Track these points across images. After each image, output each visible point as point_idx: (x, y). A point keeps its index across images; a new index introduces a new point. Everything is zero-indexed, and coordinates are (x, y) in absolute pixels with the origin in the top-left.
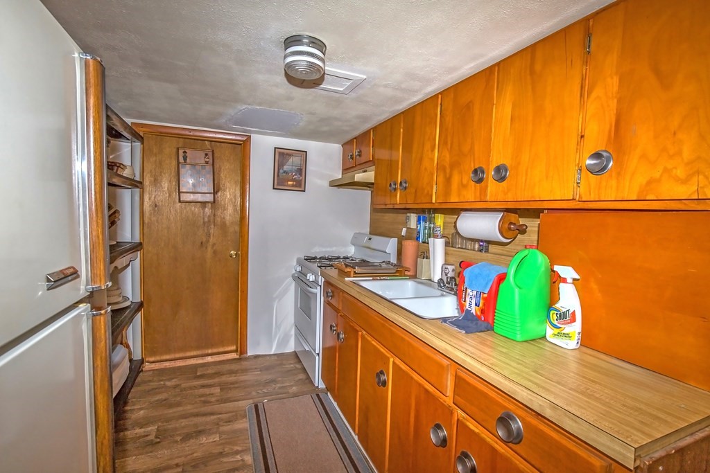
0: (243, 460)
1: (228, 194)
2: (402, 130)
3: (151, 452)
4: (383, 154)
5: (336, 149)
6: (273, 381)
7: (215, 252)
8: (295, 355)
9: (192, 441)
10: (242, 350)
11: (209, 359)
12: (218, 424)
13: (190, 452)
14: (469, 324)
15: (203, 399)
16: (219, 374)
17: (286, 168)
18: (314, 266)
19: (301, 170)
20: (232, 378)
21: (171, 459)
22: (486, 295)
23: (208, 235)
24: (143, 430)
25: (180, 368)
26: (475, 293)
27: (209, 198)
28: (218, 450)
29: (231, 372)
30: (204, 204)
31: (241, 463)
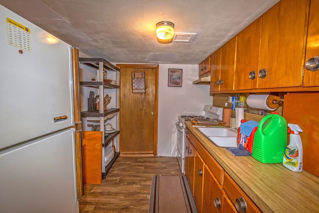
0: (146, 197)
1: (150, 89)
2: (221, 55)
3: (116, 186)
4: (214, 67)
5: (196, 66)
6: (165, 168)
7: (145, 113)
8: (177, 158)
9: (130, 185)
10: (155, 153)
11: (143, 155)
12: (140, 181)
13: (129, 189)
14: (240, 151)
15: (137, 170)
16: (145, 162)
17: (173, 77)
18: (183, 120)
19: (180, 77)
20: (150, 164)
21: (122, 190)
22: (249, 138)
23: (143, 106)
24: (115, 178)
25: (132, 157)
26: (244, 136)
27: (144, 91)
28: (139, 191)
29: (150, 162)
30: (141, 93)
31: (146, 198)
